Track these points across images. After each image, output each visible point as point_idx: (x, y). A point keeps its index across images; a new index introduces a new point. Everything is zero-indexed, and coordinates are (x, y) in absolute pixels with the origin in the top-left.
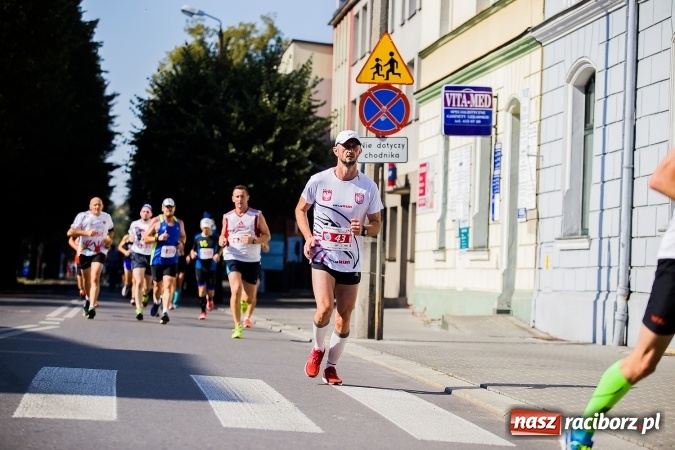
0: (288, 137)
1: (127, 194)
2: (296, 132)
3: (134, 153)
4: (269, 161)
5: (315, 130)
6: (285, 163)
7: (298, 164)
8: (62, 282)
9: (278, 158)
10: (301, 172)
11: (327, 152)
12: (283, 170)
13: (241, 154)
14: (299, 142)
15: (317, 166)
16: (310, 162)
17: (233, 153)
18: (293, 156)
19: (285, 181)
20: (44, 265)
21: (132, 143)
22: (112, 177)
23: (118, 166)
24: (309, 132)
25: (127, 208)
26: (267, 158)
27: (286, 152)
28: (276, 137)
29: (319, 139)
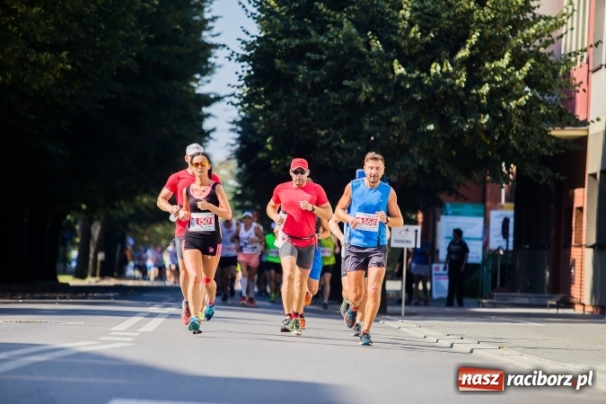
0: (491, 48)
1: (233, 142)
2: (505, 38)
3: (245, 74)
4: (459, 87)
5: (535, 36)
6: (486, 89)
7: (506, 91)
8: (130, 283)
9: (474, 81)
10: (513, 104)
11: (555, 73)
12: (484, 101)
13: (414, 76)
14: (507, 55)
15: (538, 95)
16: (527, 89)
17: (401, 75)
18: (498, 78)
19: (485, 119)
20: (101, 256)
21: (243, 59)
22: (208, 115)
23: (218, 99)
24: (526, 40)
25: (234, 163)
26: (457, 81)
27: (487, 72)
28: (472, 48)
29: (542, 50)
